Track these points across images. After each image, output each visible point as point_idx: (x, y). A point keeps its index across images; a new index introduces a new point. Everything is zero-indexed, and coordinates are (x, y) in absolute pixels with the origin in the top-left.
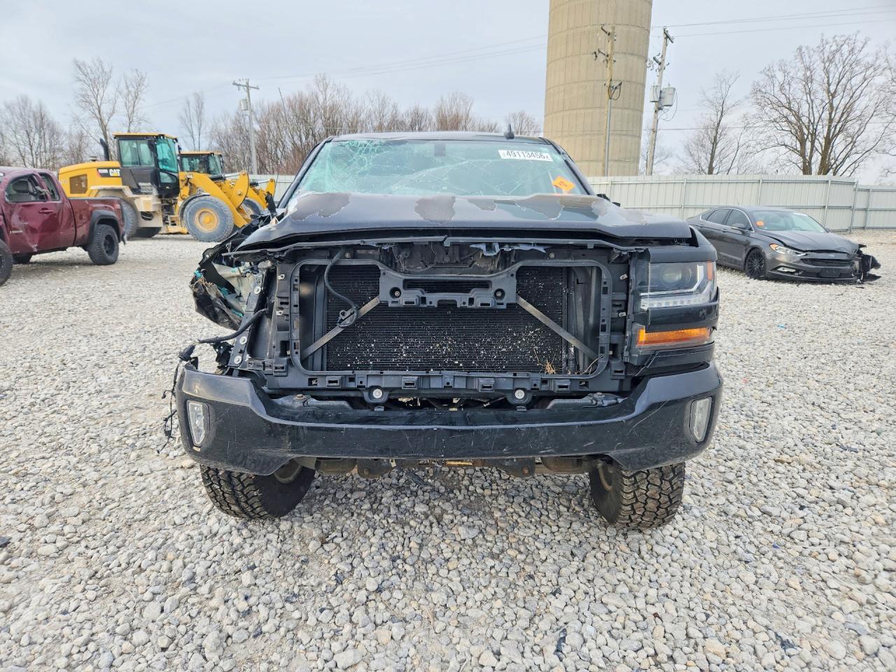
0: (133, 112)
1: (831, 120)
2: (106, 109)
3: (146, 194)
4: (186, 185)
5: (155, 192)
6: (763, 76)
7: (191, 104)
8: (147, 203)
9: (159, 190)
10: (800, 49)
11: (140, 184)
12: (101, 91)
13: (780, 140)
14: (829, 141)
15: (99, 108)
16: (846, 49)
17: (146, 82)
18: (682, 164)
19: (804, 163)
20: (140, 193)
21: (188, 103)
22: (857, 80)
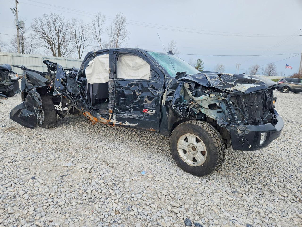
1: (59, 40)
6: (34, 21)
10: (45, 15)
13: (44, 45)
14: (59, 46)
16: (59, 18)
18: (11, 49)
19: (53, 53)
22: (64, 29)
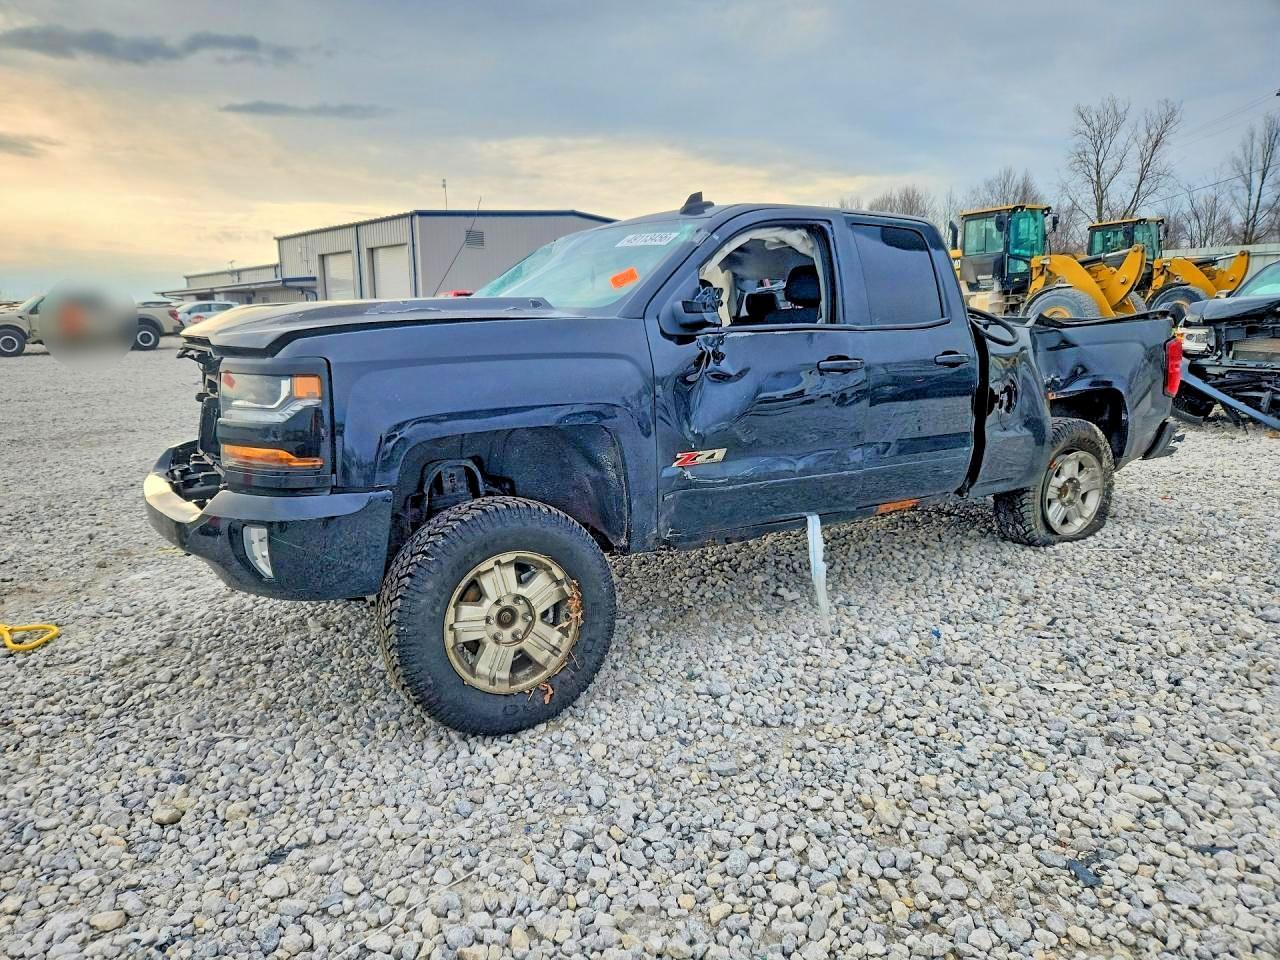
0: (1148, 164)
2: (1108, 167)
3: (985, 290)
4: (1042, 274)
5: (997, 287)
7: (1257, 136)
8: (982, 302)
9: (1003, 284)
11: (979, 277)
12: (1106, 142)
15: (1099, 165)
17: (1176, 118)
20: (978, 289)
21: (1252, 136)
